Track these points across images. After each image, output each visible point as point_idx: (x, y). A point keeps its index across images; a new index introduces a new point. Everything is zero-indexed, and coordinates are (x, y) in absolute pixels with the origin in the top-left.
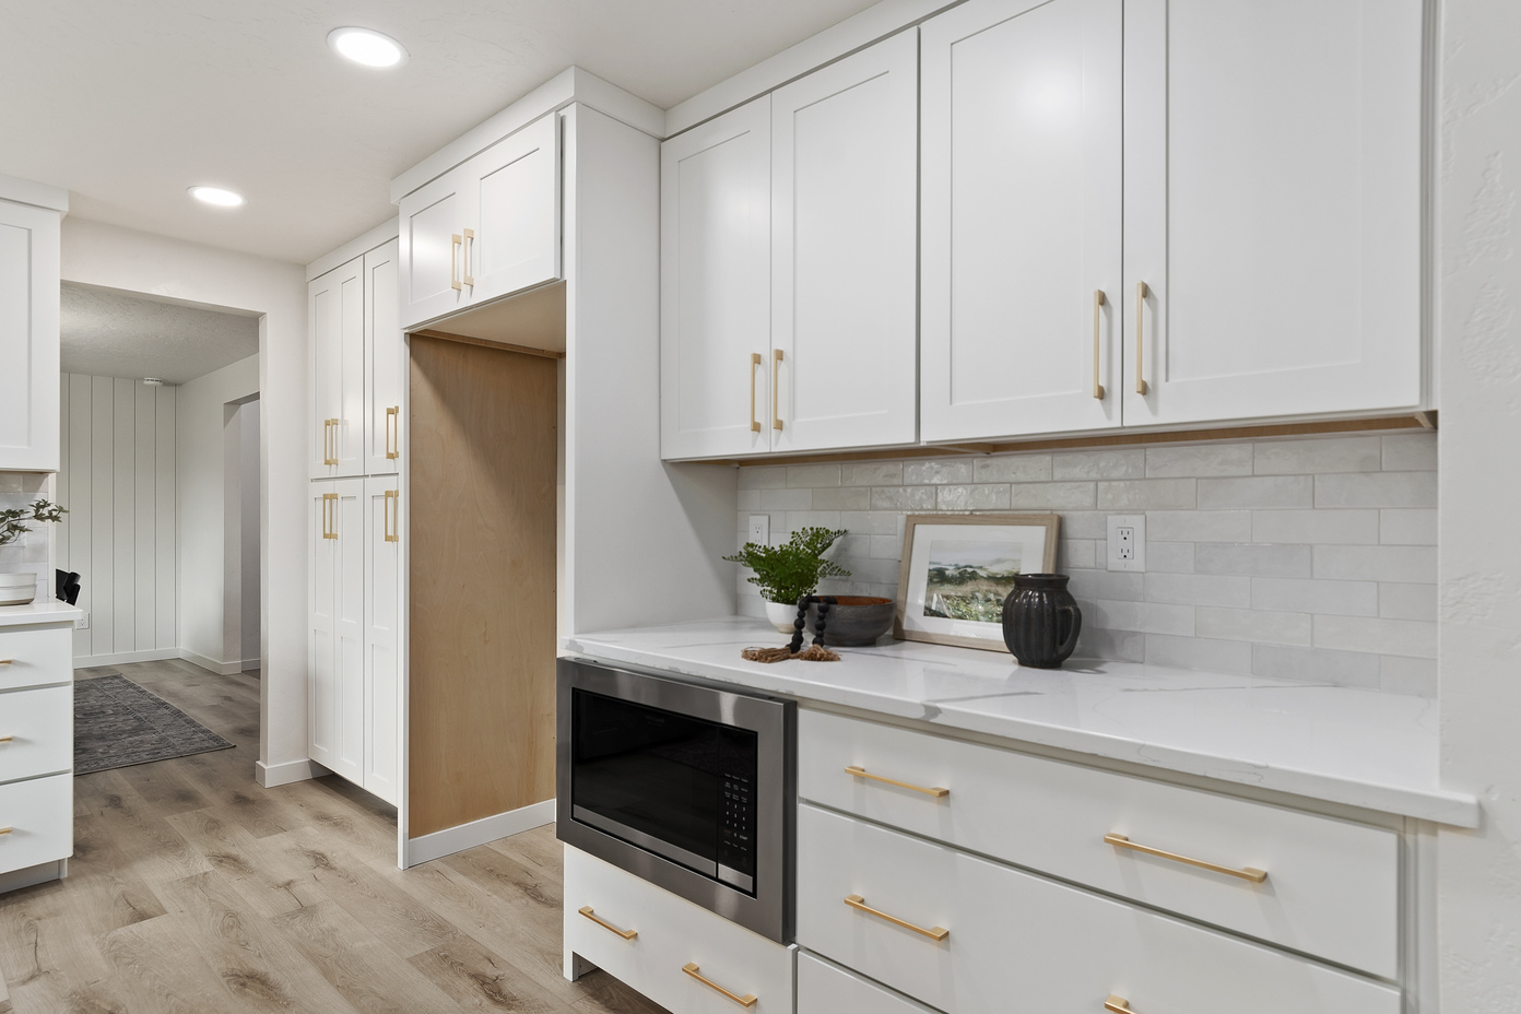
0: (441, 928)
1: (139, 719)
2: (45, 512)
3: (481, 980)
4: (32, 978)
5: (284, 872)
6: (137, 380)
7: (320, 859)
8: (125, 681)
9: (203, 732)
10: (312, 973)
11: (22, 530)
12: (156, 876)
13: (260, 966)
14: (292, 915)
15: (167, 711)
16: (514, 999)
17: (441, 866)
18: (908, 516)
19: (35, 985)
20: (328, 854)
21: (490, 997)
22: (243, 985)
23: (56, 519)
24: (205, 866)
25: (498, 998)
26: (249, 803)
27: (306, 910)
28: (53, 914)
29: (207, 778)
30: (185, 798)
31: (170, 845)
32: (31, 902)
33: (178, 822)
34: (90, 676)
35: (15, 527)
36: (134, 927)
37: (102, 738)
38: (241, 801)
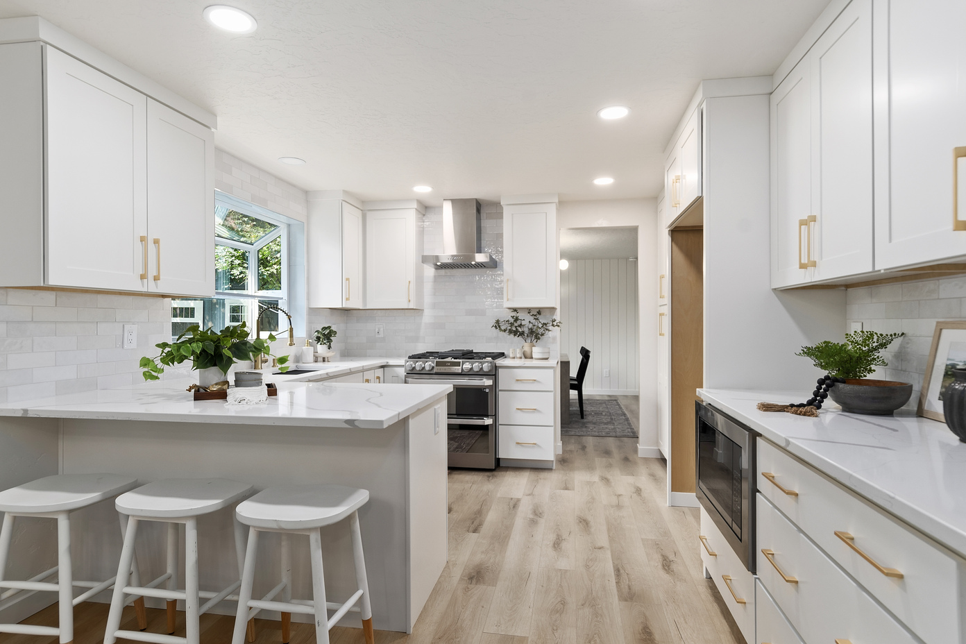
0: (666, 533)
1: (612, 419)
2: (555, 323)
3: (665, 558)
4: (529, 495)
5: (621, 490)
6: (627, 259)
7: (638, 491)
8: (618, 403)
9: (631, 429)
10: (604, 528)
11: (549, 330)
12: (580, 477)
13: (590, 518)
14: (612, 506)
15: (624, 417)
16: (673, 571)
17: (686, 510)
18: (938, 323)
19: (528, 497)
20: (643, 490)
21: (663, 566)
22: (580, 522)
23: (558, 326)
24: (596, 478)
25: (666, 568)
26: (628, 461)
27: (619, 507)
28: (545, 479)
29: (620, 447)
30: (607, 453)
31: (590, 468)
32: (542, 473)
33: (599, 461)
34: (607, 398)
35: (547, 329)
36: (562, 491)
37: (594, 424)
38: (626, 459)
